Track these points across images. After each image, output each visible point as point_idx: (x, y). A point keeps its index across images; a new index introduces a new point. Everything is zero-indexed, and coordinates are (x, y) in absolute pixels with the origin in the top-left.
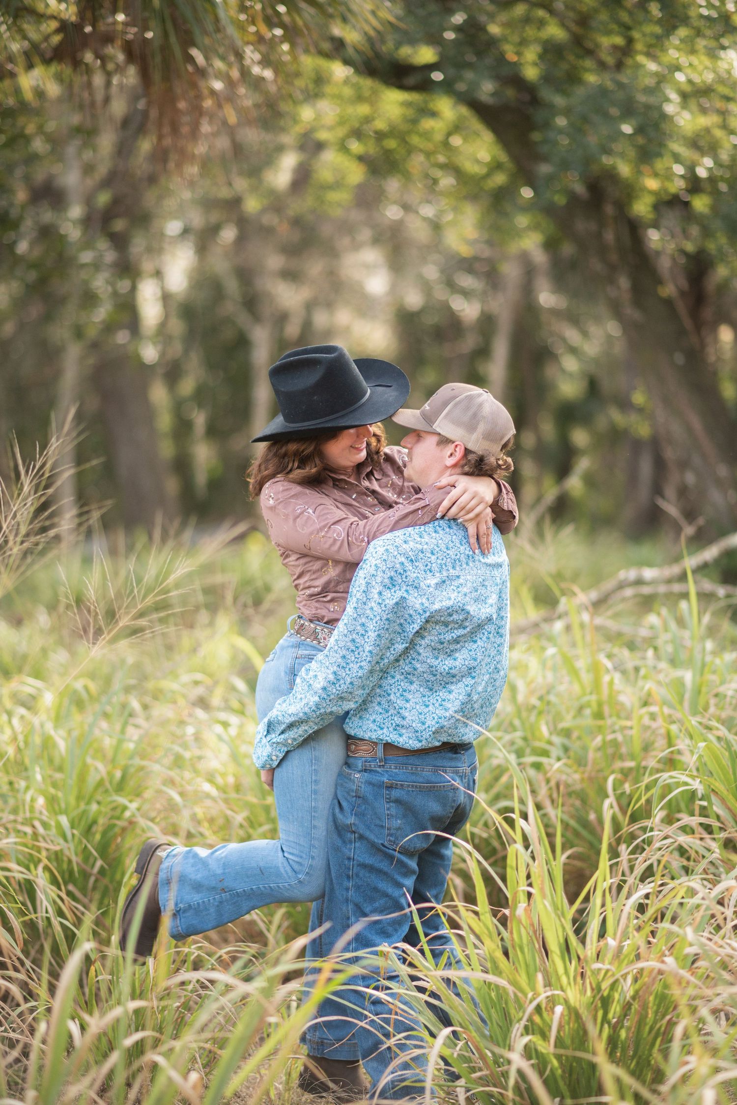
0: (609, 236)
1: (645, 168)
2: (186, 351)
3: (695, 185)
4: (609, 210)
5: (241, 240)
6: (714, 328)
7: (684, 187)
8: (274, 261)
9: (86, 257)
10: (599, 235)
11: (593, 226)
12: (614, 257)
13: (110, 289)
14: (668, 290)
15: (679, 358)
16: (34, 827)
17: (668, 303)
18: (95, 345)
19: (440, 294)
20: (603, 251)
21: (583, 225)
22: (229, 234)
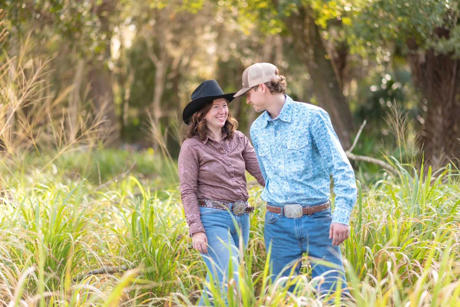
0: (307, 31)
1: (325, 6)
2: (128, 71)
3: (345, 14)
4: (307, 21)
5: (156, 26)
6: (349, 80)
7: (340, 15)
8: (169, 36)
9: (89, 23)
10: (302, 31)
11: (300, 27)
12: (308, 40)
13: (97, 37)
14: (329, 56)
15: (331, 85)
16: (36, 241)
17: (329, 61)
18: (90, 63)
19: (237, 55)
20: (303, 37)
21: (296, 26)
22: (152, 22)
